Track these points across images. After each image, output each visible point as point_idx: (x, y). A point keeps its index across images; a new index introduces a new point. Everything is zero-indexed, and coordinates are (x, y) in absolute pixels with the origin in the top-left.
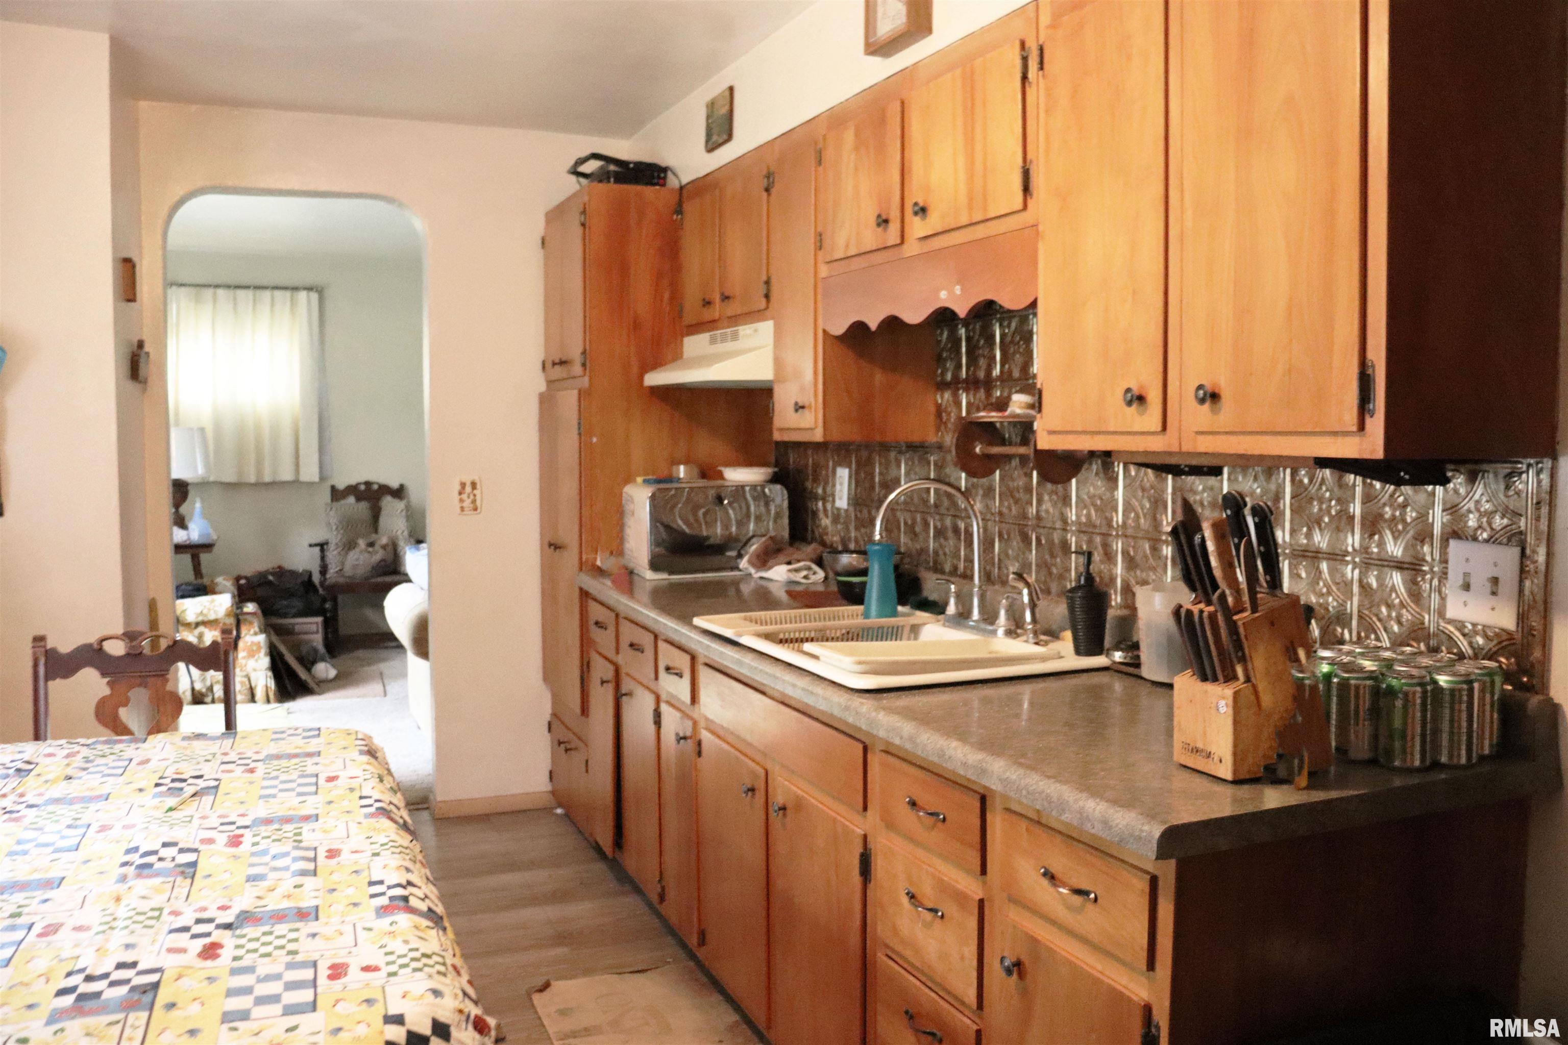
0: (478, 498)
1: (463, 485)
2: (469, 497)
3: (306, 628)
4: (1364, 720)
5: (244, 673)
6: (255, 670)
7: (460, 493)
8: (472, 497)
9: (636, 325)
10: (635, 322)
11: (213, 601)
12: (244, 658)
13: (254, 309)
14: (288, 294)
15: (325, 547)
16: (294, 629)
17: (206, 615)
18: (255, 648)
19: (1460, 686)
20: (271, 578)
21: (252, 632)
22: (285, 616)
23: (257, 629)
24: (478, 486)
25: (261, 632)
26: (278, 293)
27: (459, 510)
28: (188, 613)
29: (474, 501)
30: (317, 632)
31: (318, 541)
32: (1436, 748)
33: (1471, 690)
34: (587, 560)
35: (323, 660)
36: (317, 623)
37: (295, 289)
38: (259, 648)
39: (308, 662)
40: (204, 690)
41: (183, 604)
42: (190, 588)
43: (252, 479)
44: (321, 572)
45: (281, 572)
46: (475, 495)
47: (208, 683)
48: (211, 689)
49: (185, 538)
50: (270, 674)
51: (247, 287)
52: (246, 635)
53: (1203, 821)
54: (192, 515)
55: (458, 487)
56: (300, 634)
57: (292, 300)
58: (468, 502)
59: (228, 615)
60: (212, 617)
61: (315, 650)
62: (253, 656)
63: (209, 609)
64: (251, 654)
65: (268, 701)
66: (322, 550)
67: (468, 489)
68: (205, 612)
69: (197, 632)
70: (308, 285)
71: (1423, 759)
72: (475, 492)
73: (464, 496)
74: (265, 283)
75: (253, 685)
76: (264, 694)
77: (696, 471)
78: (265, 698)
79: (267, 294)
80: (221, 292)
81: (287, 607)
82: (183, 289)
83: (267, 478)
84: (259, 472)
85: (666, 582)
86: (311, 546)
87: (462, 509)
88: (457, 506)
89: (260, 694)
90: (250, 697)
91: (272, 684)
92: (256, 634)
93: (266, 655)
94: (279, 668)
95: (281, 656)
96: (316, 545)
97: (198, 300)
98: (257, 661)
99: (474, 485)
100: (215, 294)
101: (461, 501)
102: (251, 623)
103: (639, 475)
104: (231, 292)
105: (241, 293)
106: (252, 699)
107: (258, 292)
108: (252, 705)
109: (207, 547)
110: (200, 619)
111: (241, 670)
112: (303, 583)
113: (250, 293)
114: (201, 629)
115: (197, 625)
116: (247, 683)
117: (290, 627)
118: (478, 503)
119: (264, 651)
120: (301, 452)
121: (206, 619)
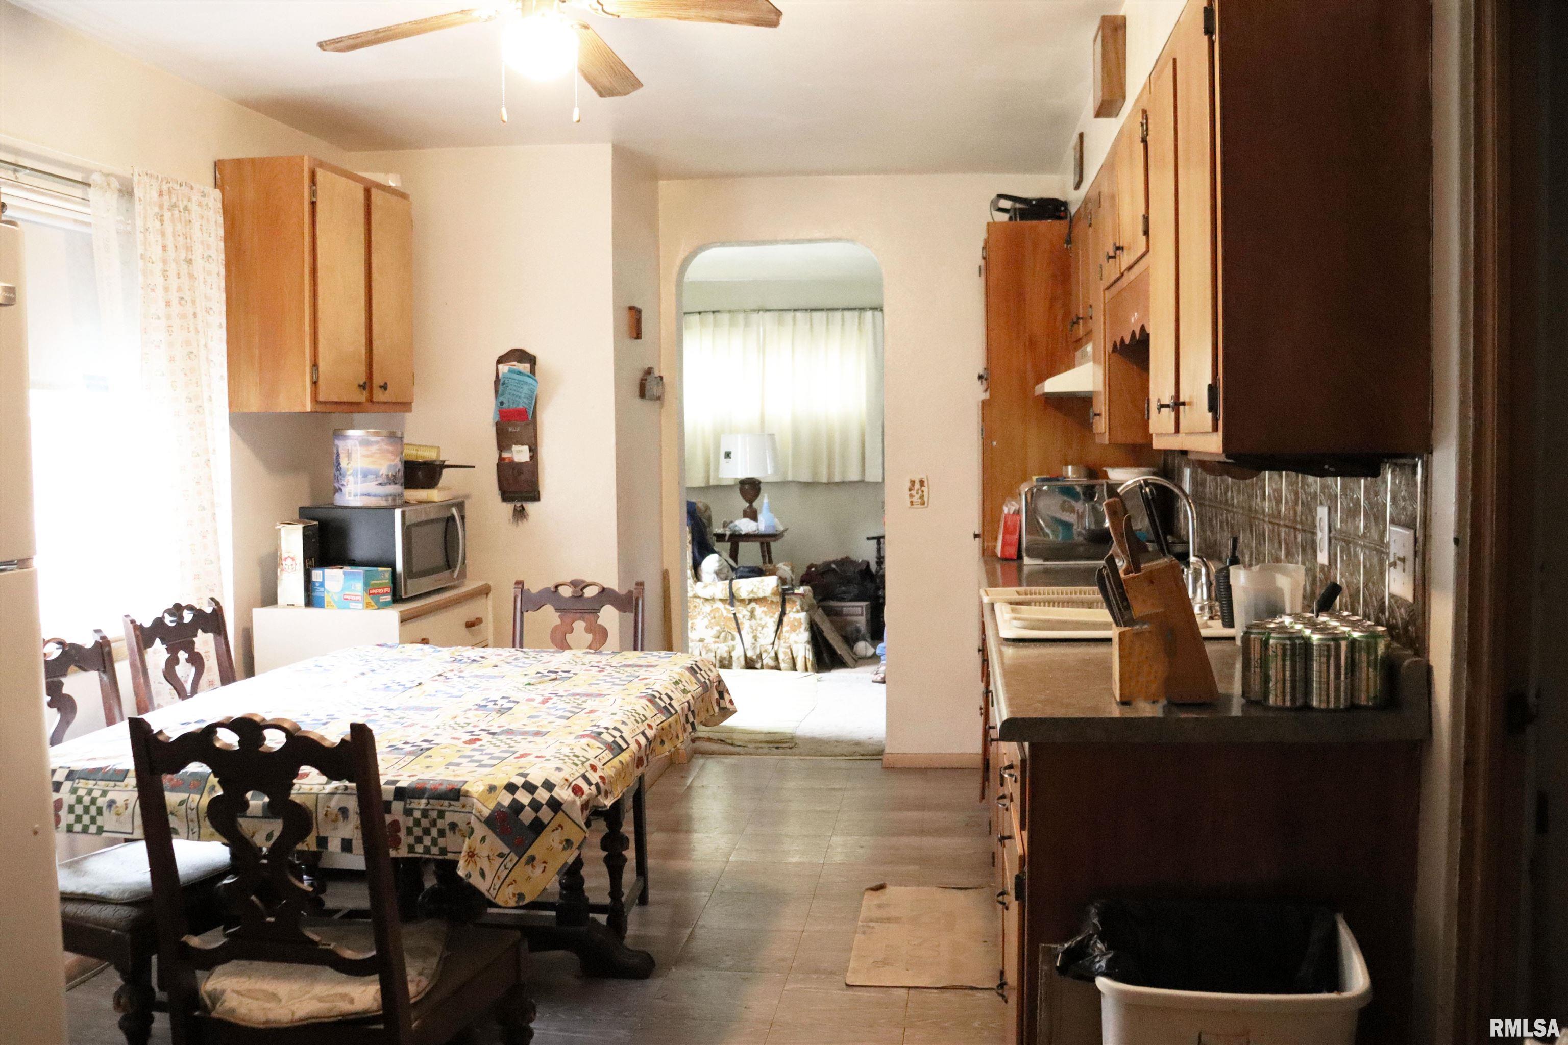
0: (926, 494)
1: (913, 483)
2: (917, 493)
3: (852, 610)
4: (1255, 667)
5: (788, 645)
6: (796, 642)
7: (910, 490)
8: (920, 492)
9: (1032, 344)
10: (1030, 341)
11: (762, 582)
12: (787, 632)
13: (827, 329)
14: (856, 313)
15: (882, 540)
16: (842, 611)
17: (756, 593)
18: (796, 624)
19: (1328, 643)
20: (833, 566)
21: (794, 610)
22: (843, 600)
23: (799, 607)
24: (926, 484)
25: (803, 610)
26: (847, 314)
27: (909, 504)
28: (741, 590)
29: (922, 497)
30: (862, 615)
31: (875, 535)
32: (1307, 693)
33: (1338, 647)
34: (988, 547)
35: (865, 640)
36: (861, 607)
37: (862, 309)
38: (800, 624)
39: (850, 640)
40: (755, 657)
41: (739, 583)
42: (747, 570)
43: (825, 480)
44: (877, 563)
45: (846, 562)
46: (923, 492)
47: (758, 652)
48: (760, 656)
49: (754, 529)
50: (809, 647)
51: (822, 310)
52: (790, 612)
53: (1040, 719)
54: (761, 507)
55: (908, 485)
56: (847, 615)
57: (860, 318)
58: (916, 498)
59: (774, 594)
60: (761, 595)
61: (858, 630)
62: (795, 631)
63: (759, 588)
64: (794, 629)
65: (806, 670)
66: (879, 543)
67: (917, 486)
68: (755, 590)
69: (749, 607)
70: (873, 305)
71: (1293, 699)
72: (923, 488)
73: (914, 492)
74: (836, 306)
75: (794, 656)
76: (803, 664)
77: (1083, 471)
78: (804, 668)
79: (838, 315)
80: (799, 315)
81: (844, 593)
82: (768, 313)
83: (837, 479)
84: (830, 473)
85: (1041, 567)
86: (868, 539)
87: (912, 503)
88: (908, 500)
89: (800, 664)
90: (791, 665)
91: (810, 656)
92: (798, 612)
93: (806, 630)
94: (818, 641)
95: (821, 632)
96: (873, 538)
97: (780, 322)
98: (797, 634)
99: (922, 483)
100: (794, 317)
101: (911, 496)
102: (794, 602)
103: (1035, 475)
104: (808, 314)
105: (816, 315)
106: (794, 668)
107: (831, 314)
108: (794, 672)
109: (775, 536)
110: (751, 596)
111: (785, 642)
112: (861, 571)
113: (823, 315)
114: (753, 604)
115: (750, 601)
116: (789, 653)
117: (838, 609)
118: (926, 499)
119: (804, 625)
120: (867, 456)
121: (756, 597)
